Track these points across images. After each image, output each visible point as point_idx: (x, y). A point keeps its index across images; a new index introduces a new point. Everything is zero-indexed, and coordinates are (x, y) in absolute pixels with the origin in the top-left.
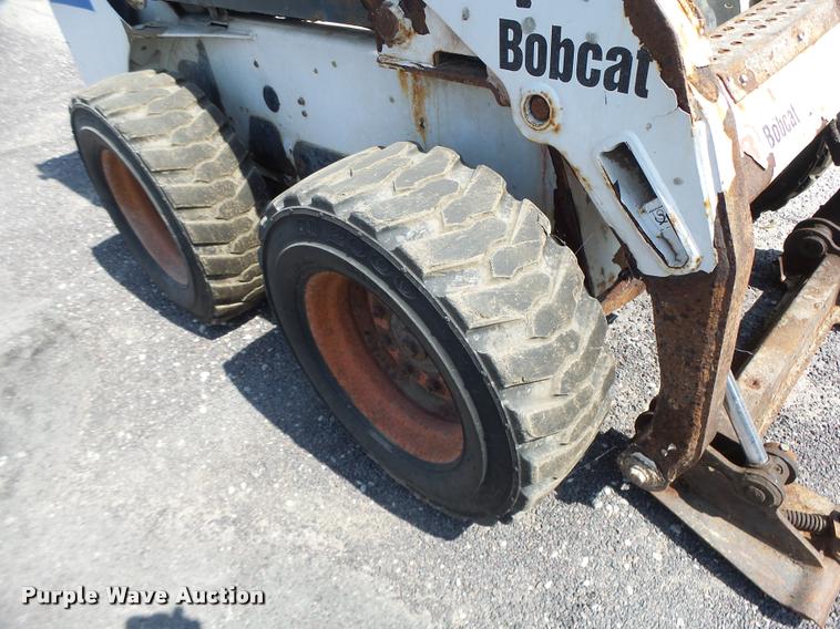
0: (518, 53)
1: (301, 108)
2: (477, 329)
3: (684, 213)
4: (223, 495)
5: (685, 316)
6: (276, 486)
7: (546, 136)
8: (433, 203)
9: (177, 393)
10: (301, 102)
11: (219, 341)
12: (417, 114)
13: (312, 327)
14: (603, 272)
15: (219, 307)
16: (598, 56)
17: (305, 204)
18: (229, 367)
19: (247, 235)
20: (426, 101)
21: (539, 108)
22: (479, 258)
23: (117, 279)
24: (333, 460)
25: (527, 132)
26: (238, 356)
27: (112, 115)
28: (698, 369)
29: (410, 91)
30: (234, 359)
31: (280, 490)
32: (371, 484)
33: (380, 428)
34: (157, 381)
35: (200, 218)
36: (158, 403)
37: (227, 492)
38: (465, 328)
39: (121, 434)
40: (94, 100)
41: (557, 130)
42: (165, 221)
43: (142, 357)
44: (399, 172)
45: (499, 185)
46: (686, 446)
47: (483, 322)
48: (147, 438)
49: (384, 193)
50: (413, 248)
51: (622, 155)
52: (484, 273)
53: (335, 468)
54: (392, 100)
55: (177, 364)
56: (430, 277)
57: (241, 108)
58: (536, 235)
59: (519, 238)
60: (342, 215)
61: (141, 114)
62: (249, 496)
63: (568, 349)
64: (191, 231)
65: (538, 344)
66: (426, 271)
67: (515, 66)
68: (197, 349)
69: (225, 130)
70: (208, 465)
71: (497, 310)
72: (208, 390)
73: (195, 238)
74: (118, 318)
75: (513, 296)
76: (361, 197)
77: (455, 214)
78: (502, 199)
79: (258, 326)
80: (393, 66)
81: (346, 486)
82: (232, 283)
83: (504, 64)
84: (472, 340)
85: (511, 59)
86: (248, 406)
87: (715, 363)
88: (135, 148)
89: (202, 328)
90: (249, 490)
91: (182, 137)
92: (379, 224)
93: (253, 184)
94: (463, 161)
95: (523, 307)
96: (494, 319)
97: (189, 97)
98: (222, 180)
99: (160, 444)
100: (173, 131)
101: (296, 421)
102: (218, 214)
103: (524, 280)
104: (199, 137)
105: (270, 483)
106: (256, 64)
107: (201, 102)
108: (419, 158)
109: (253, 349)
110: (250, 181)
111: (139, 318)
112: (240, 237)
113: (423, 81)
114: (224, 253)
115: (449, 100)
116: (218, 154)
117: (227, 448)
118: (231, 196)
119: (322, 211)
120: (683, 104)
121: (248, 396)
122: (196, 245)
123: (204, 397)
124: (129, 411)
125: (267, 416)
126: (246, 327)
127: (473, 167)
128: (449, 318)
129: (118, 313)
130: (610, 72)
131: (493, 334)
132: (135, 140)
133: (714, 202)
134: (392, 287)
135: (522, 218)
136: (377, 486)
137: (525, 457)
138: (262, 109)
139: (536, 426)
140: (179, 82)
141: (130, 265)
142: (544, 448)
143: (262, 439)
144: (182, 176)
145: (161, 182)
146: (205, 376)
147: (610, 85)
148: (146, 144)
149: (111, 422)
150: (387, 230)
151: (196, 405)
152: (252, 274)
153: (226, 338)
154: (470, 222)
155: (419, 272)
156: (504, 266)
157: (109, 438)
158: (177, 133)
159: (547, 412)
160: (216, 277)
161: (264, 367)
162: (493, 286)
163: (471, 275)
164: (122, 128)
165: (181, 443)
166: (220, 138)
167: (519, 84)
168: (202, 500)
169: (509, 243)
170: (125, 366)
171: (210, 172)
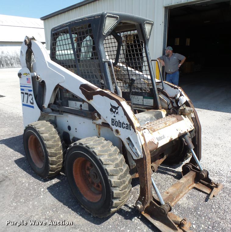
0: (114, 123)
1: (76, 130)
2: (105, 164)
3: (138, 148)
4: (46, 213)
5: (141, 167)
6: (59, 212)
7: (118, 136)
8: (100, 145)
9: (35, 193)
10: (76, 129)
11: (46, 183)
12: (99, 132)
13: (74, 172)
14: (132, 164)
15: (50, 172)
16: (124, 124)
17: (78, 144)
18: (48, 188)
19: (60, 155)
20: (100, 130)
21: (117, 131)
22: (106, 153)
23: (21, 168)
24: (73, 208)
25: (116, 135)
26: (51, 186)
27: (38, 128)
28: (144, 177)
29: (98, 128)
30: (50, 187)
31: (59, 213)
32: (81, 213)
33: (85, 197)
34: (30, 190)
35: (51, 150)
36: (31, 195)
37: (47, 213)
38: (103, 164)
39: (22, 200)
40: (34, 125)
41: (120, 135)
42: (44, 150)
43: (27, 185)
44: (94, 140)
45: (111, 144)
46: (146, 197)
47: (106, 163)
48: (28, 201)
49: (92, 143)
50: (95, 151)
51: (129, 139)
52: (107, 156)
53: (73, 210)
54: (94, 130)
55: (36, 187)
56: (98, 155)
57: (62, 130)
58: (116, 152)
59: (113, 152)
60: (84, 146)
61: (43, 129)
62: (52, 214)
63: (121, 171)
64: (49, 153)
65: (115, 169)
66: (97, 154)
67: (114, 125)
68: (41, 184)
69: (59, 133)
70: (42, 208)
71: (108, 162)
72: (43, 193)
73: (49, 155)
74: (21, 176)
75: (111, 160)
76: (88, 143)
77: (103, 147)
78: (111, 146)
79: (56, 180)
80: (95, 124)
81: (75, 213)
82: (54, 166)
83: (112, 125)
84: (104, 166)
85: (113, 124)
86: (53, 197)
87: (147, 176)
88: (41, 135)
89: (42, 180)
90: (52, 213)
91: (51, 134)
92: (90, 147)
93: (63, 145)
94: (105, 140)
95: (113, 162)
96: (108, 163)
97: (53, 127)
98: (57, 143)
99: (31, 203)
100: (49, 133)
101: (64, 200)
102: (55, 150)
103: (114, 158)
104: (54, 134)
105: (57, 212)
106: (67, 121)
107: (55, 128)
108: (98, 139)
109: (54, 185)
110: (62, 144)
111: (26, 177)
112: (58, 156)
113: (100, 127)
114: (54, 159)
115: (104, 130)
116: (57, 138)
117: (47, 205)
118: (58, 147)
119: (81, 145)
120: (135, 131)
121: (53, 195)
122: (49, 156)
123: (42, 194)
124: (23, 196)
125: (57, 199)
126: (53, 180)
127: (107, 141)
128: (100, 162)
129: (21, 175)
130: (126, 127)
131: (107, 166)
132: (41, 133)
133: (141, 146)
134: (91, 158)
135: (114, 149)
136: (83, 214)
137: (112, 190)
138: (67, 130)
139: (114, 183)
140: (51, 123)
141: (24, 165)
142: (116, 190)
143: (56, 203)
144: (50, 141)
145: (45, 142)
146: (42, 190)
147: (126, 129)
148: (43, 134)
149: (19, 198)
150: (91, 148)
151: (40, 196)
152: (59, 165)
153: (48, 182)
154: (105, 148)
155: (96, 154)
156: (110, 155)
157: (18, 201)
158: (50, 133)
159: (116, 181)
160: (52, 164)
161: (57, 189)
162: (108, 158)
163: (105, 156)
164: (40, 131)
165: (36, 203)
166: (58, 135)
167: (114, 128)
168: (40, 214)
169: (112, 152)
170: (23, 186)
171: (55, 141)
